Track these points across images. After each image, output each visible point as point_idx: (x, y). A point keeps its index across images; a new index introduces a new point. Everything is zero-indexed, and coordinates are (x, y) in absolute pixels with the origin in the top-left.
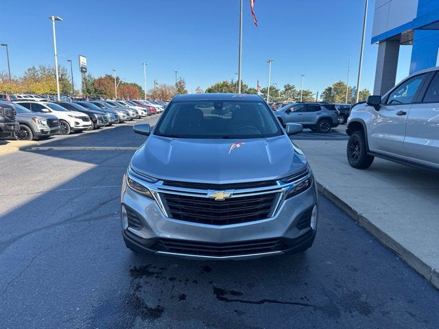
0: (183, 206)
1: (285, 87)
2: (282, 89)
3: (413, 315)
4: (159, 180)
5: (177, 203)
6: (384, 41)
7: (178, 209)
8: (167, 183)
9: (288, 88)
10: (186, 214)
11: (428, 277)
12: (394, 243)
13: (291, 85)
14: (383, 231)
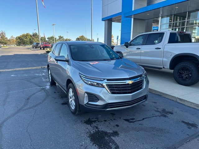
0: (117, 89)
1: (59, 37)
2: (58, 38)
3: (182, 111)
4: (105, 79)
5: (114, 87)
6: (107, 20)
7: (114, 90)
8: (108, 80)
9: (61, 37)
10: (118, 92)
11: (175, 100)
12: (159, 92)
13: (62, 36)
14: (153, 89)
